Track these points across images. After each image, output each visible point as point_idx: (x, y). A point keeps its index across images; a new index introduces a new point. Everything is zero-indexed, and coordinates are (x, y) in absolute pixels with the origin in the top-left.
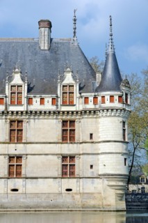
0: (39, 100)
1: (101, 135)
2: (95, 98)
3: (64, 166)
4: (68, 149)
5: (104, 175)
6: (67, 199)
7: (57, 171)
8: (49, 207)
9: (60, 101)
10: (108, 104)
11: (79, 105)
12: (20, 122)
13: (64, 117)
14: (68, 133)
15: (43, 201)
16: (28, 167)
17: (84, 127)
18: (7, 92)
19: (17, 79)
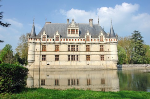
0: (94, 40)
1: (111, 49)
2: (109, 39)
3: (101, 58)
4: (102, 53)
5: (112, 60)
6: (102, 67)
7: (99, 59)
8: (98, 68)
9: (100, 40)
10: (113, 41)
11: (105, 41)
12: (89, 46)
13: (101, 45)
14: (102, 49)
15: (96, 67)
16: (92, 58)
17: (106, 47)
18: (86, 37)
19: (88, 34)
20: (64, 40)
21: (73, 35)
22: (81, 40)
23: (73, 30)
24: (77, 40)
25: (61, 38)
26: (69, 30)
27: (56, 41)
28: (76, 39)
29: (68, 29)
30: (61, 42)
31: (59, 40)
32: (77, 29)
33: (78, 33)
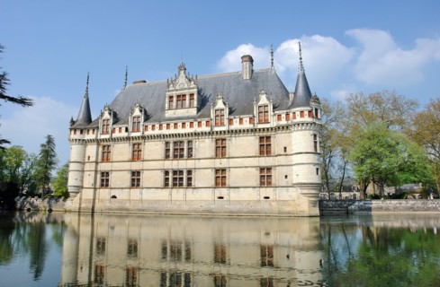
0: (238, 120)
1: (294, 148)
2: (287, 114)
3: (262, 177)
4: (265, 161)
5: (297, 184)
6: (265, 206)
7: (256, 181)
8: (249, 212)
9: (256, 120)
10: (299, 119)
11: (273, 123)
12: (223, 140)
13: (261, 134)
14: (265, 148)
15: (244, 207)
16: (232, 178)
17: (278, 141)
18: (212, 116)
19: (220, 105)
20: (153, 127)
21: (181, 112)
22: (200, 124)
23: (181, 97)
24: (188, 124)
25: (146, 124)
26: (171, 97)
27: (133, 131)
28: (184, 124)
29: (168, 94)
30: (146, 133)
31: (141, 129)
32: (192, 91)
33: (195, 103)
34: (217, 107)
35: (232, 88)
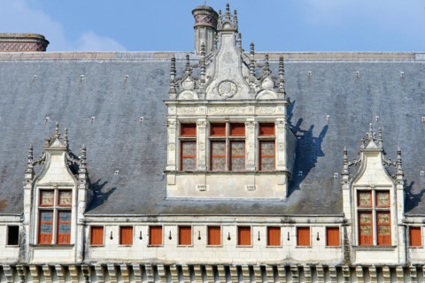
18: (349, 209)
19: (374, 172)
20: (125, 235)
21: (224, 187)
22: (303, 235)
23: (226, 132)
24: (259, 232)
25: (96, 221)
26: (187, 127)
27: (42, 242)
28: (244, 231)
29: (176, 114)
30: (97, 255)
31: (76, 234)
32: (266, 113)
33: (281, 158)
34: (362, 182)
35: (401, 111)
